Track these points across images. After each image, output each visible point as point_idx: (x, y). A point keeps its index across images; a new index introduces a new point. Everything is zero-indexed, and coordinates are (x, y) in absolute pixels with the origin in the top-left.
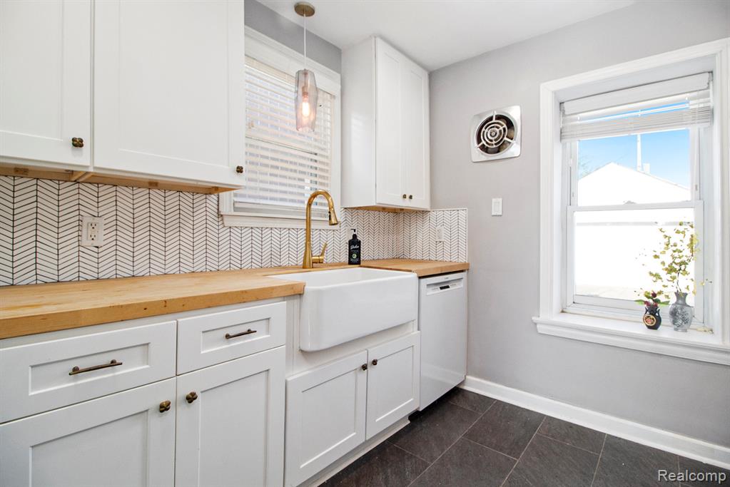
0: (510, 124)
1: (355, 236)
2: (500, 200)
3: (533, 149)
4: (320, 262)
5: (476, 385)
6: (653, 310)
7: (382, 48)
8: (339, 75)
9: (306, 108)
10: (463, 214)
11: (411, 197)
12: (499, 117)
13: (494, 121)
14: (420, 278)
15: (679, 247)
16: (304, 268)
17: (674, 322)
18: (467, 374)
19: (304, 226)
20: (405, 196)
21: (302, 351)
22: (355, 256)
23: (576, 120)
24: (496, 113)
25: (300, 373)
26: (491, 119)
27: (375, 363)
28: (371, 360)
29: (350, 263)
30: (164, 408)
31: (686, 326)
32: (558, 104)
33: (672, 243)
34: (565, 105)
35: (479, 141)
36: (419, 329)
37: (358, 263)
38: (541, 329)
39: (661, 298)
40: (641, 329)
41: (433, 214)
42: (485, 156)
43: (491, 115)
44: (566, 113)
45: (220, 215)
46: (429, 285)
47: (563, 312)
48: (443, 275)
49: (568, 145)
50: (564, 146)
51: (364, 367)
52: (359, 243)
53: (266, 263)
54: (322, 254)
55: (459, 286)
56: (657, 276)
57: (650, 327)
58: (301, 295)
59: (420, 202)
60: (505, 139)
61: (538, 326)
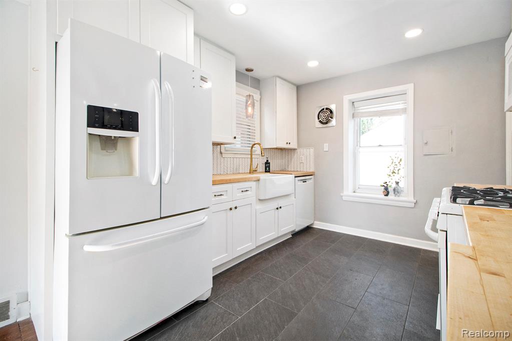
0: (331, 112)
1: (267, 161)
2: (327, 144)
3: (340, 123)
4: (256, 171)
5: (318, 225)
6: (386, 189)
7: (279, 81)
8: (259, 91)
9: (250, 109)
10: (312, 150)
11: (290, 143)
12: (327, 109)
13: (325, 110)
14: (295, 177)
15: (396, 164)
16: (250, 173)
17: (394, 193)
18: (315, 220)
19: (250, 157)
20: (287, 143)
21: (259, 200)
22: (268, 169)
23: (359, 110)
24: (325, 107)
25: (259, 207)
26: (323, 109)
27: (280, 207)
28: (279, 207)
29: (266, 172)
30: (231, 209)
31: (398, 194)
32: (352, 103)
33: (394, 162)
34: (355, 103)
35: (319, 119)
36: (295, 198)
37: (269, 172)
38: (344, 198)
39: (389, 184)
40: (383, 196)
41: (298, 150)
42: (321, 125)
43: (323, 108)
44: (355, 106)
45: (221, 153)
46: (298, 180)
47: (354, 192)
48: (304, 176)
49: (356, 120)
50: (355, 121)
51: (277, 209)
52: (269, 163)
53: (235, 172)
54: (257, 168)
55: (310, 181)
56: (390, 175)
57: (385, 195)
58: (259, 180)
59: (293, 145)
60: (330, 118)
61: (343, 197)
